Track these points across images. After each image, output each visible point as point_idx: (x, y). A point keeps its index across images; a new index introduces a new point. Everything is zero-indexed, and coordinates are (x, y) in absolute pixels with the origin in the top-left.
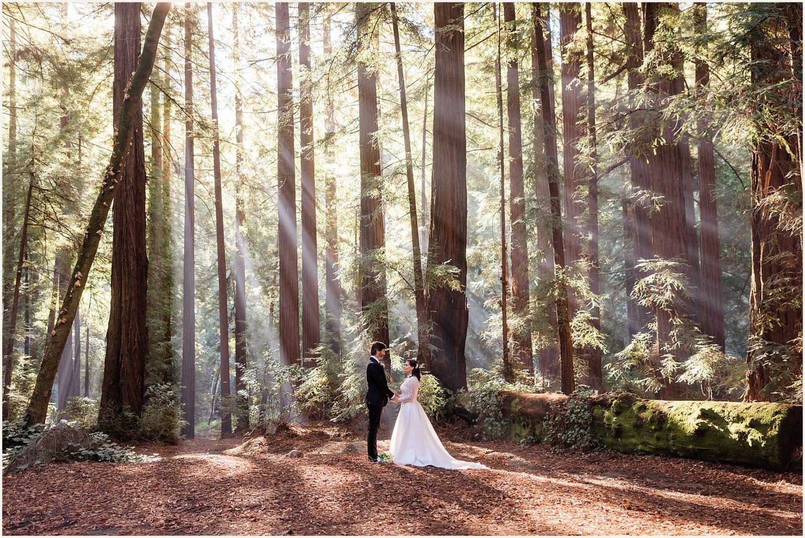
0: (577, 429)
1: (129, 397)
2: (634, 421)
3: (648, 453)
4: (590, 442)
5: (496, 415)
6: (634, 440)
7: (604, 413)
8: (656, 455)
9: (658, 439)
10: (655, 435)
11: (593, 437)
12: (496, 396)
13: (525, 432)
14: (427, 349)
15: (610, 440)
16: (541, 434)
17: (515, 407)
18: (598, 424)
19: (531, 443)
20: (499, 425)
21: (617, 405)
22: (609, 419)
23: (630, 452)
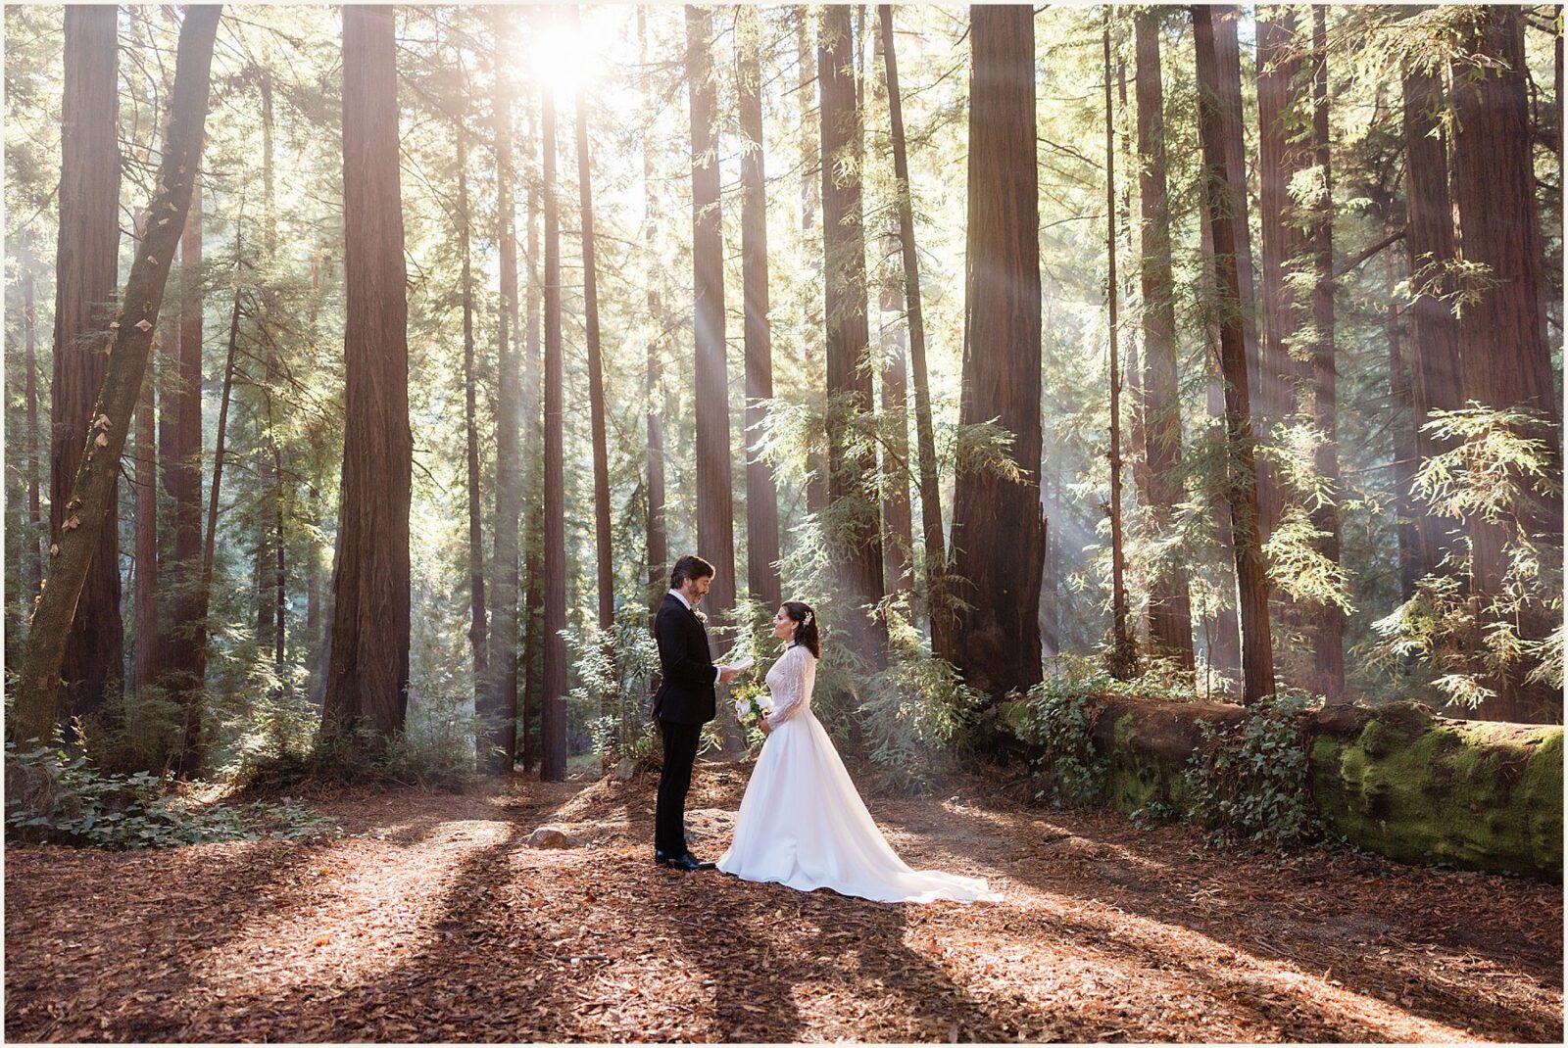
0: (1269, 793)
1: (373, 699)
2: (1424, 777)
3: (1466, 866)
4: (1304, 826)
5: (1081, 751)
6: (1424, 829)
7: (1339, 753)
8: (1491, 872)
9: (1497, 829)
10: (1489, 817)
11: (1309, 814)
12: (1081, 707)
13: (1146, 793)
14: (945, 606)
15: (1358, 824)
16: (1181, 800)
17: (1124, 732)
18: (1325, 780)
19: (1160, 821)
20: (1087, 775)
21: (1381, 736)
22: (1353, 769)
23: (1413, 859)
